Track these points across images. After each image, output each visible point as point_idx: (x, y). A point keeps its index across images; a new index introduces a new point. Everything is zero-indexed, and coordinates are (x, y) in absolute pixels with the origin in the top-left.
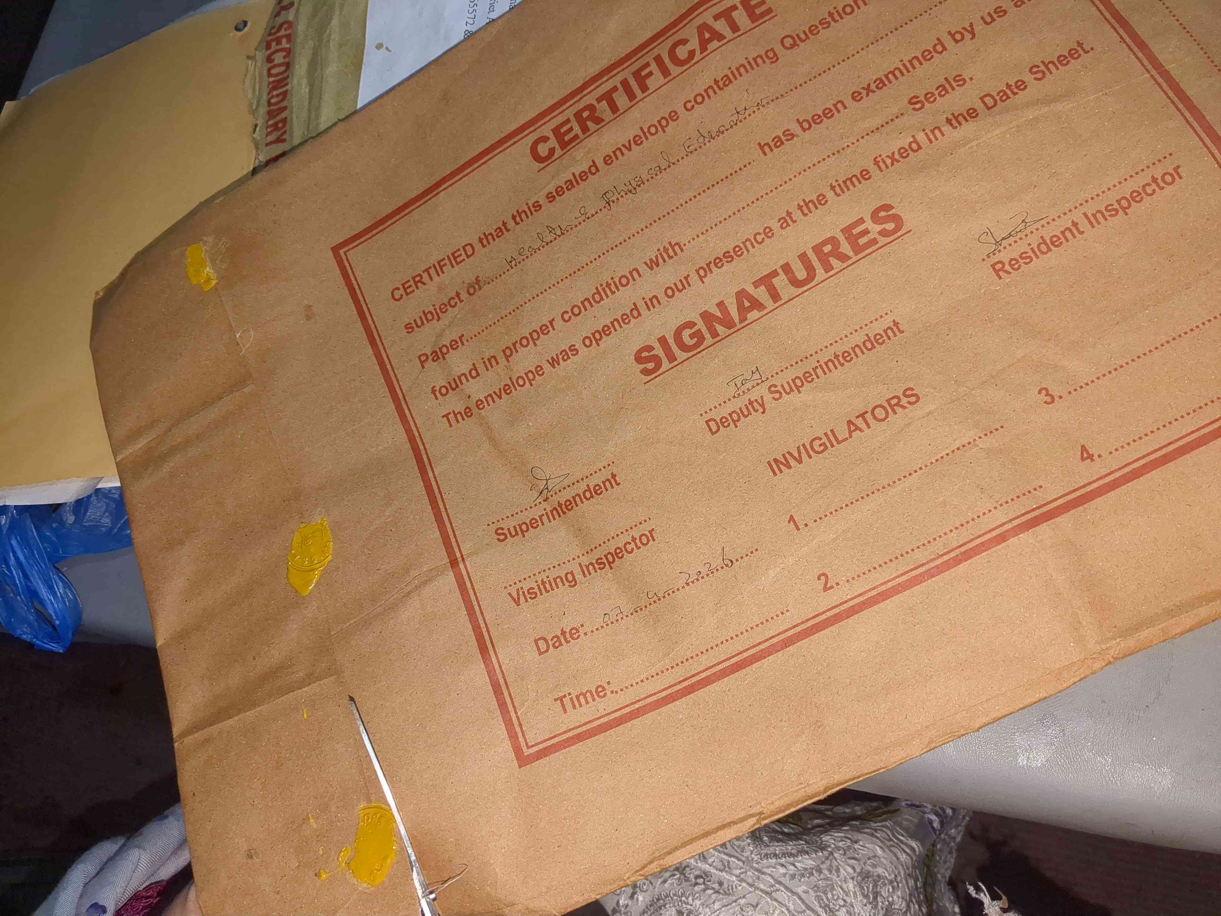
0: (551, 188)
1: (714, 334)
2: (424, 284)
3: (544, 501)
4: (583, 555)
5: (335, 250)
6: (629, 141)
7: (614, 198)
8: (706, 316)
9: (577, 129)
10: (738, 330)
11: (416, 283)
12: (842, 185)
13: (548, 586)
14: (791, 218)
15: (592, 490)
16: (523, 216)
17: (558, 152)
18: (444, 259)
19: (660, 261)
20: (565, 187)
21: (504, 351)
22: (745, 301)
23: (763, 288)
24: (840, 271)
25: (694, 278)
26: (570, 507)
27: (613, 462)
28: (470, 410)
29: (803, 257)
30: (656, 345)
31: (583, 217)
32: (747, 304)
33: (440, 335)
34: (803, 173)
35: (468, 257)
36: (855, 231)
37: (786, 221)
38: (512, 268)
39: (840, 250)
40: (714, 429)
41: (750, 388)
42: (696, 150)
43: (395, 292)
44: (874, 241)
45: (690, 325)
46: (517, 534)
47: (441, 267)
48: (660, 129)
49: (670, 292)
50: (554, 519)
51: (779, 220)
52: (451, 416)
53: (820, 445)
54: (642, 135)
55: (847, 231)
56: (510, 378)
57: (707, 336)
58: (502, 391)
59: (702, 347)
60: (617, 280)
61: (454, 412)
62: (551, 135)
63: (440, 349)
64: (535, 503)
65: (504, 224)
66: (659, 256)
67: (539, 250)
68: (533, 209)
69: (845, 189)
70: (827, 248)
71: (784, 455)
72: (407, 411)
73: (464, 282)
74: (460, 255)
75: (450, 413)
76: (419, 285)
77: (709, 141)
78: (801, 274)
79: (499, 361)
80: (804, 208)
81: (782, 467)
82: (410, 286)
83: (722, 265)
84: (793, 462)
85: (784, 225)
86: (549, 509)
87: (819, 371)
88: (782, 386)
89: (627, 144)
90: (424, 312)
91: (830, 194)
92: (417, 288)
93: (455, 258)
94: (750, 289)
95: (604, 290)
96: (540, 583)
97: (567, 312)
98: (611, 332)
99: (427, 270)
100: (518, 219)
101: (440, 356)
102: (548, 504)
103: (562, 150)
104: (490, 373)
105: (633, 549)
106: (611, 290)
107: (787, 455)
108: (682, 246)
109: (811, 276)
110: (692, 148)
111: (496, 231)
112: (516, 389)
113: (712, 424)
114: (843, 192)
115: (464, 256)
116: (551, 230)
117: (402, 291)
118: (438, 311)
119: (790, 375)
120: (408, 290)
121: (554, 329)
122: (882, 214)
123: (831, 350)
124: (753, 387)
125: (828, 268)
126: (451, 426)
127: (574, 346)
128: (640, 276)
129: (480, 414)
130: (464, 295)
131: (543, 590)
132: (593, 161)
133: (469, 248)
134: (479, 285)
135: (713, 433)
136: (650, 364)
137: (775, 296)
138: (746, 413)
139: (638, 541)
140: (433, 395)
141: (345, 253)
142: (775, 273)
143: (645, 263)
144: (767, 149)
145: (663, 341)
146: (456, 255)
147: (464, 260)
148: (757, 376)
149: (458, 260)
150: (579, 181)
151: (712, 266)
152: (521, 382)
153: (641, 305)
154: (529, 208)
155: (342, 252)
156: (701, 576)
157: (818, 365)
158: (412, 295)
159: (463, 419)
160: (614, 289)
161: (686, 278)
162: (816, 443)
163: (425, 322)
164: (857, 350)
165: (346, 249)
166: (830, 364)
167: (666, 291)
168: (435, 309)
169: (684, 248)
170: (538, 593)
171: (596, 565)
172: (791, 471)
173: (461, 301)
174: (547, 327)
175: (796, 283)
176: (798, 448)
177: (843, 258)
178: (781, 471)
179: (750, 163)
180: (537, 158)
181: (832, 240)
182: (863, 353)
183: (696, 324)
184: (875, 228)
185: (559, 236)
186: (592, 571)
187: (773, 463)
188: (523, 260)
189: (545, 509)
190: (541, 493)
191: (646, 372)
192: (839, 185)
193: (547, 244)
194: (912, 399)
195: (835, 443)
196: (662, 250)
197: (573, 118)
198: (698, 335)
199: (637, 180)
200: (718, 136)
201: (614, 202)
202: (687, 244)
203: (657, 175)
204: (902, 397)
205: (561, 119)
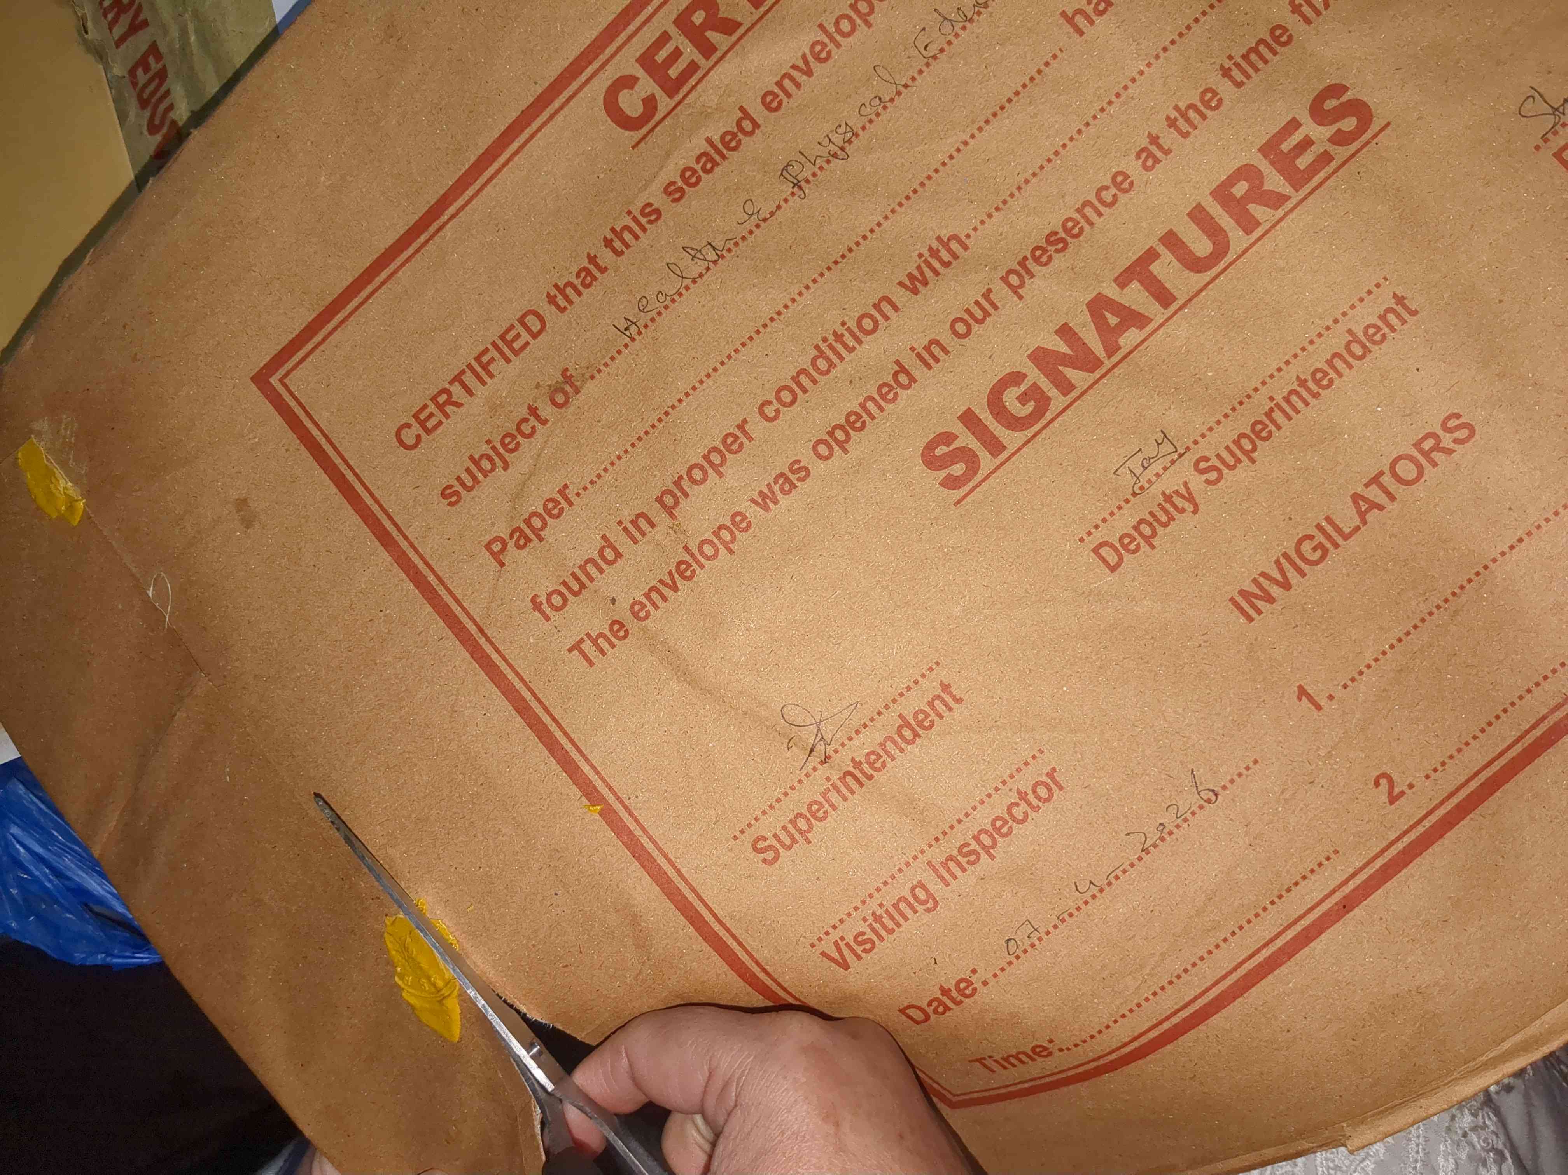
0: (671, 172)
1: (1066, 387)
2: (459, 405)
3: (822, 763)
4: (930, 846)
5: (260, 379)
6: (804, 57)
7: (807, 174)
8: (1040, 357)
9: (690, 52)
10: (1109, 371)
11: (441, 407)
12: (1244, 64)
13: (886, 921)
14: (1160, 147)
15: (912, 721)
16: (627, 236)
17: (664, 103)
18: (486, 350)
19: (929, 274)
20: (698, 167)
21: (659, 500)
22: (1108, 315)
23: (1135, 285)
24: (1274, 226)
25: (1001, 293)
26: (878, 765)
27: (937, 664)
28: (622, 625)
29: (1199, 215)
30: (958, 428)
31: (754, 220)
32: (1113, 320)
33: (519, 497)
34: (1162, 54)
35: (535, 336)
36: (1285, 147)
37: (1151, 155)
38: (633, 340)
39: (1265, 188)
40: (1113, 559)
41: (1161, 472)
42: (942, 50)
43: (404, 432)
44: (1325, 158)
45: (1016, 378)
46: (794, 841)
47: (485, 367)
48: (858, 21)
49: (961, 328)
50: (853, 793)
51: (1138, 156)
52: (587, 646)
53: (1315, 549)
54: (827, 40)
55: (1269, 149)
56: (686, 548)
57: (1053, 392)
58: (676, 576)
59: (1049, 416)
60: (852, 324)
61: (588, 635)
62: (640, 73)
63: (528, 522)
64: (804, 772)
65: (592, 259)
66: (923, 265)
67: (680, 295)
68: (643, 221)
69: (1250, 71)
70: (1240, 189)
71: (1255, 581)
72: (495, 656)
73: (538, 386)
74: (518, 336)
75: (582, 641)
76: (449, 409)
77: (964, 28)
78: (1202, 246)
79: (655, 520)
80: (1181, 123)
81: (1260, 604)
82: (431, 415)
83: (1050, 258)
84: (1275, 591)
85: (1150, 162)
86: (835, 778)
87: (1278, 416)
88: (1218, 456)
89: (801, 64)
90: (471, 458)
91: (1225, 88)
92: (447, 416)
93: (509, 344)
94: (1112, 291)
95: (830, 347)
96: (871, 920)
97: (770, 403)
98: (864, 423)
99: (458, 379)
100: (617, 244)
101: (533, 537)
102: (832, 767)
103: (671, 96)
104: (643, 549)
105: (1026, 814)
106: (845, 346)
107: (1261, 580)
108: (963, 238)
109: (1221, 248)
110: (933, 49)
111: (578, 276)
112: (702, 566)
113: (1105, 551)
114: (1248, 77)
115: (525, 336)
116: (694, 253)
117: (416, 429)
118: (502, 451)
119: (1227, 434)
120: (430, 424)
121: (750, 439)
122: (1330, 104)
123: (1291, 373)
124: (1165, 469)
125: (1248, 224)
126: (591, 663)
127: (798, 462)
128: (896, 308)
129: (644, 630)
130: (546, 410)
131: (883, 933)
132: (742, 109)
133: (531, 320)
134: (572, 385)
135: (1113, 569)
136: (955, 467)
137: (1164, 297)
138: (1164, 519)
139: (1031, 797)
140: (537, 614)
141: (281, 381)
142: (1151, 255)
143: (901, 284)
144: (1080, 24)
145: (969, 419)
146: (509, 337)
147: (527, 343)
148: (1167, 448)
149: (517, 345)
150: (725, 151)
151: (1031, 264)
152: (708, 550)
153: (910, 362)
154: (635, 219)
155: (274, 380)
156: (1166, 831)
157: (1272, 405)
158: (439, 430)
159: (613, 646)
160: (851, 342)
161: (987, 295)
162: (1306, 547)
163: (480, 477)
164: (1338, 363)
165: (281, 372)
166: (1294, 398)
167: (952, 326)
168: (494, 448)
169: (967, 242)
170: (875, 939)
171: (959, 858)
172: (1277, 606)
173: (544, 422)
174: (736, 438)
175: (1195, 264)
176: (1278, 562)
177: (1276, 200)
178: (1259, 612)
179: (1055, 57)
180: (626, 122)
181: (1247, 172)
182: (1350, 367)
183: (1025, 376)
184: (1320, 133)
185: (715, 262)
186: (957, 871)
187: (1239, 599)
188: (653, 320)
189: (828, 779)
190: (812, 750)
191: (951, 483)
192: (1237, 65)
193: (694, 281)
194: (1463, 434)
195: (1340, 540)
196: (927, 254)
197: (673, 31)
198: (1035, 395)
199: (840, 131)
200: (979, 13)
201: (807, 181)
202: (972, 233)
203: (878, 115)
204: (1441, 433)
205: (649, 36)
